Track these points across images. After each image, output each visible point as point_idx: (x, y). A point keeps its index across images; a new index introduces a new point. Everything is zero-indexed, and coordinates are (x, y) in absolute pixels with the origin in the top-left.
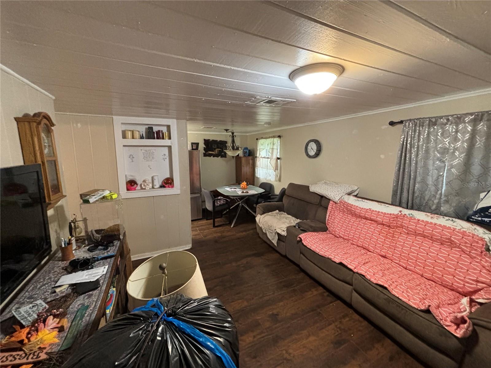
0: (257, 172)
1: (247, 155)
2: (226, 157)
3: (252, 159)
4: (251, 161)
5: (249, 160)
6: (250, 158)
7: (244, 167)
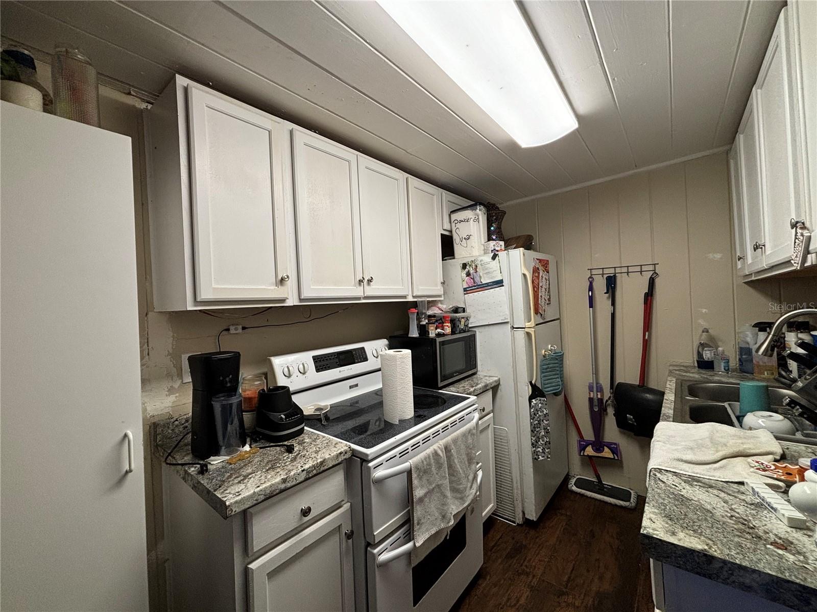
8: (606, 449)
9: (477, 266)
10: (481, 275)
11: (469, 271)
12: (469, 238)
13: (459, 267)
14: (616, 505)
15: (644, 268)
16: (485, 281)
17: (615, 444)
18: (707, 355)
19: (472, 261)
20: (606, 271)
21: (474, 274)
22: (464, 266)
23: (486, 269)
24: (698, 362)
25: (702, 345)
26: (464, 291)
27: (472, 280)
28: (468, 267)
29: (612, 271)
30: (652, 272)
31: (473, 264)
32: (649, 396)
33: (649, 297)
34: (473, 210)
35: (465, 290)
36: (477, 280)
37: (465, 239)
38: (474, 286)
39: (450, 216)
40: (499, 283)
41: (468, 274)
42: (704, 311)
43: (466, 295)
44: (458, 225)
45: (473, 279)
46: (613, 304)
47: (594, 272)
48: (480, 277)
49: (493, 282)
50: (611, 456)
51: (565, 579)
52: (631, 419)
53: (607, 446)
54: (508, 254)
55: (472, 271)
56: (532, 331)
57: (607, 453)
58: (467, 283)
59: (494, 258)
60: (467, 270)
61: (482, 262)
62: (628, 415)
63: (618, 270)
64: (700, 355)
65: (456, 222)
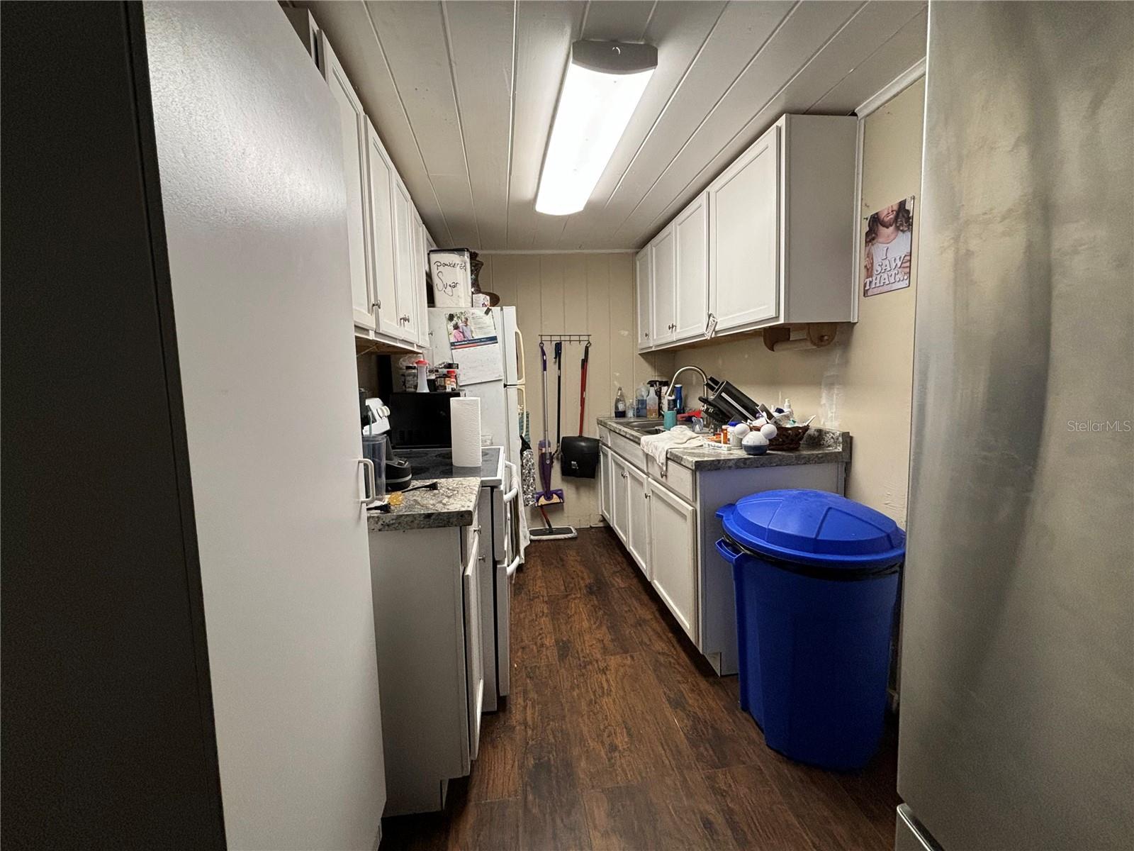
8: (555, 496)
9: (467, 319)
10: (473, 329)
11: (457, 323)
12: (455, 287)
13: (444, 320)
14: (565, 539)
15: (582, 338)
16: (478, 335)
17: (561, 490)
18: (621, 407)
19: (462, 313)
20: (553, 338)
21: (464, 327)
22: (451, 317)
23: (479, 323)
24: (615, 413)
25: (618, 401)
26: (452, 346)
27: (461, 334)
28: (455, 319)
29: (558, 338)
30: (587, 342)
31: (463, 317)
32: (583, 444)
33: (585, 362)
34: (460, 255)
35: (452, 344)
36: (468, 334)
37: (450, 286)
38: (464, 341)
39: (429, 254)
40: (493, 339)
41: (456, 327)
42: (618, 374)
43: (453, 351)
44: (441, 268)
45: (463, 333)
46: (559, 368)
47: (544, 338)
48: (472, 332)
49: (487, 338)
50: (558, 501)
51: (563, 588)
52: (574, 465)
53: (555, 494)
54: (502, 309)
55: (460, 324)
56: (523, 388)
57: (555, 499)
58: (455, 337)
59: (487, 312)
60: (454, 322)
61: (474, 316)
62: (573, 462)
63: (563, 338)
64: (617, 407)
65: (439, 264)
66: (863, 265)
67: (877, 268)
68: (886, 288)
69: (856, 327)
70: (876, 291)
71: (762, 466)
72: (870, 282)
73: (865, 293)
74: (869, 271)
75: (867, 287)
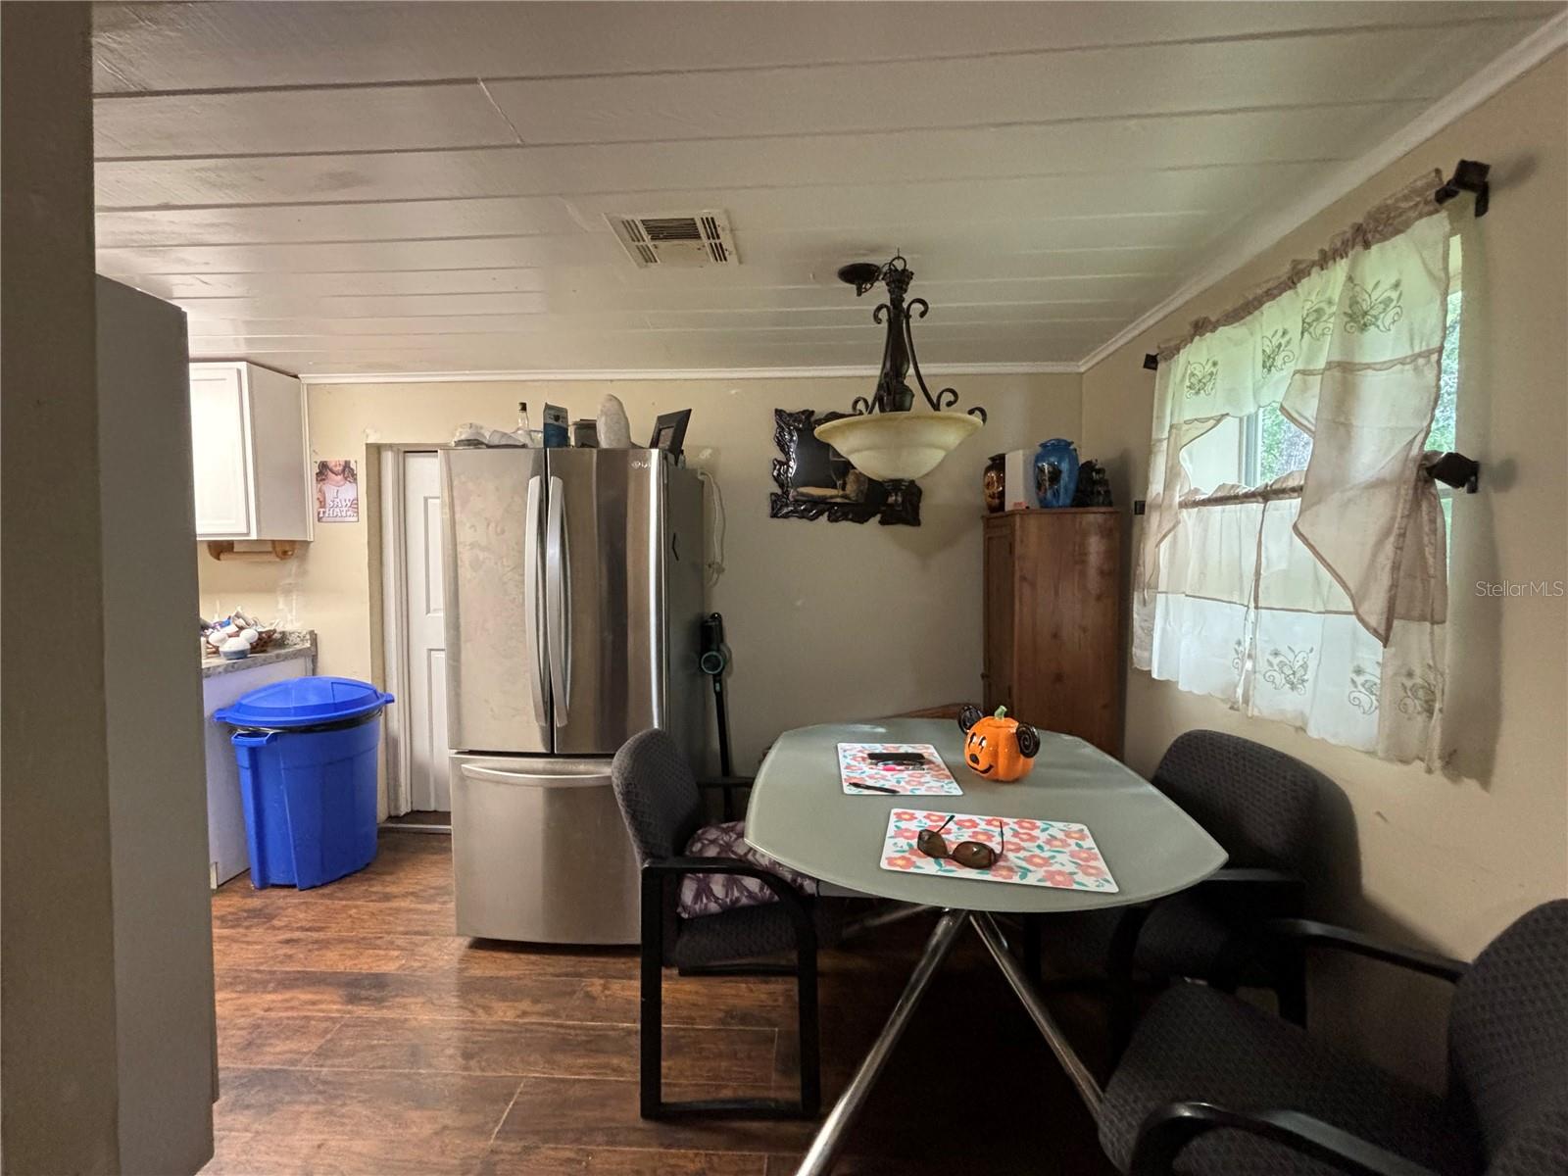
0: (1150, 632)
1: (1065, 499)
2: (915, 521)
3: (1106, 533)
4: (1095, 546)
5: (1085, 535)
6: (1093, 518)
7: (1033, 585)
66: (315, 497)
67: (329, 501)
68: (338, 519)
69: (312, 545)
70: (329, 519)
71: (249, 667)
72: (324, 512)
73: (319, 520)
74: (322, 503)
75: (321, 515)
